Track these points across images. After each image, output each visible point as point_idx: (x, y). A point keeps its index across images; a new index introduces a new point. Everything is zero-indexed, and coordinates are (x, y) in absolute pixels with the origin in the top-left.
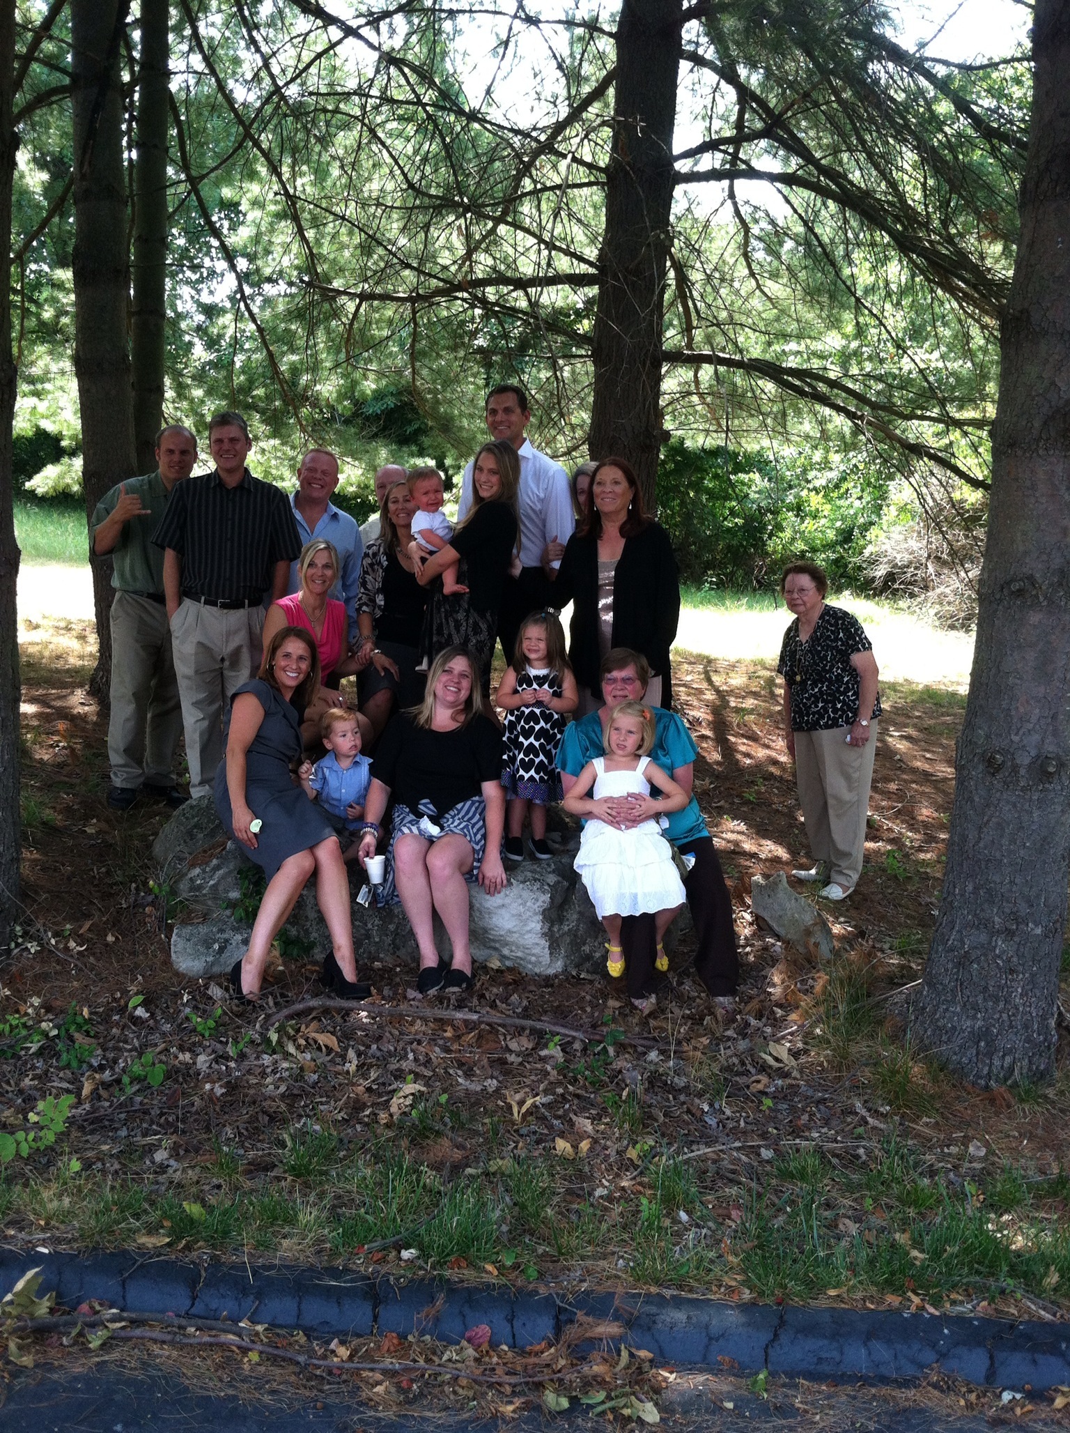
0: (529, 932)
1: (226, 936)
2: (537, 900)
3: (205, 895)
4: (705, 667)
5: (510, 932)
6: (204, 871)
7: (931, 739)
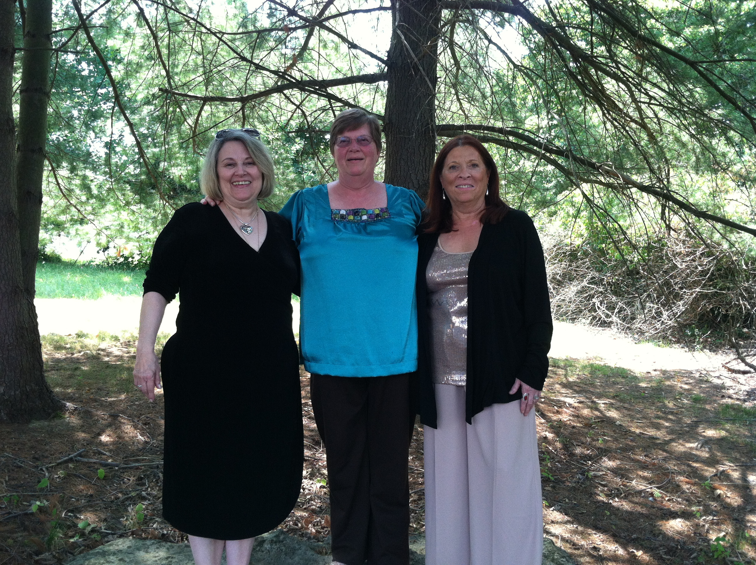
7: (626, 405)
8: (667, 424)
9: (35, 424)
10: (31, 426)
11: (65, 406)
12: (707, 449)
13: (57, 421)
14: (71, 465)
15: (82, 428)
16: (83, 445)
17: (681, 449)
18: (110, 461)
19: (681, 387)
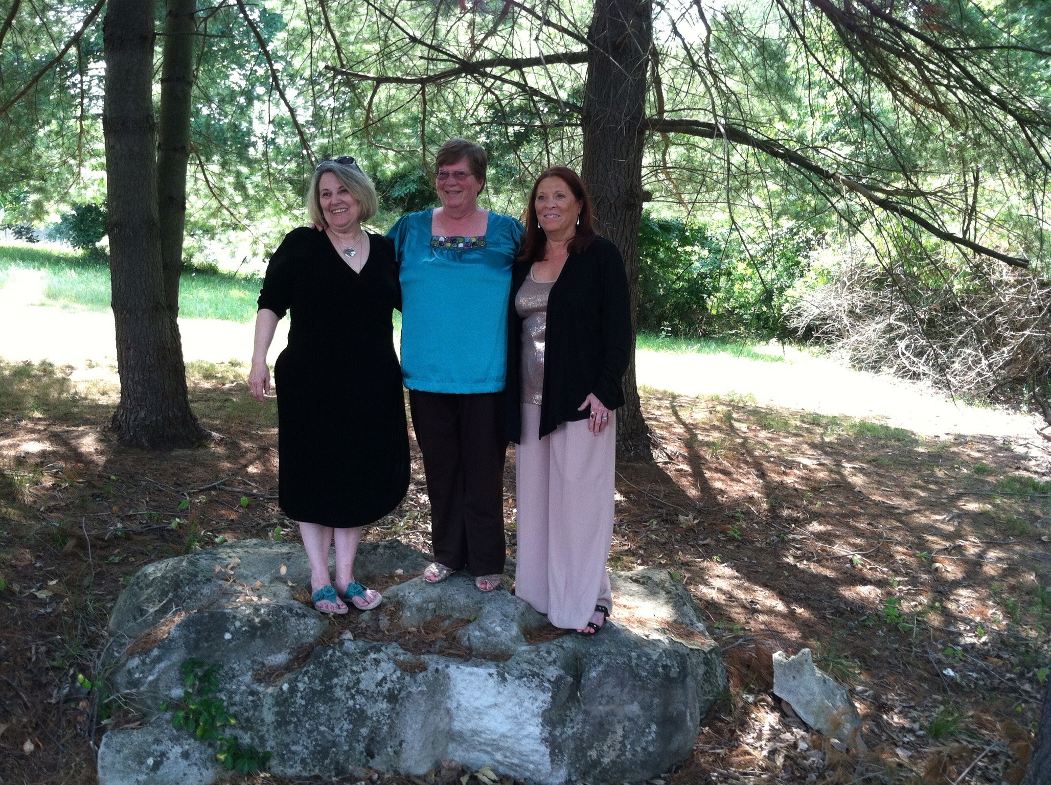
0: (527, 736)
1: (161, 748)
2: (535, 699)
3: (142, 693)
4: (672, 402)
5: (503, 736)
6: (143, 663)
7: (881, 471)
8: (922, 494)
9: (178, 452)
10: (174, 454)
11: (210, 435)
12: (956, 523)
13: (202, 451)
14: (213, 492)
15: (228, 458)
16: (228, 475)
17: (923, 520)
18: (255, 491)
19: (969, 455)
